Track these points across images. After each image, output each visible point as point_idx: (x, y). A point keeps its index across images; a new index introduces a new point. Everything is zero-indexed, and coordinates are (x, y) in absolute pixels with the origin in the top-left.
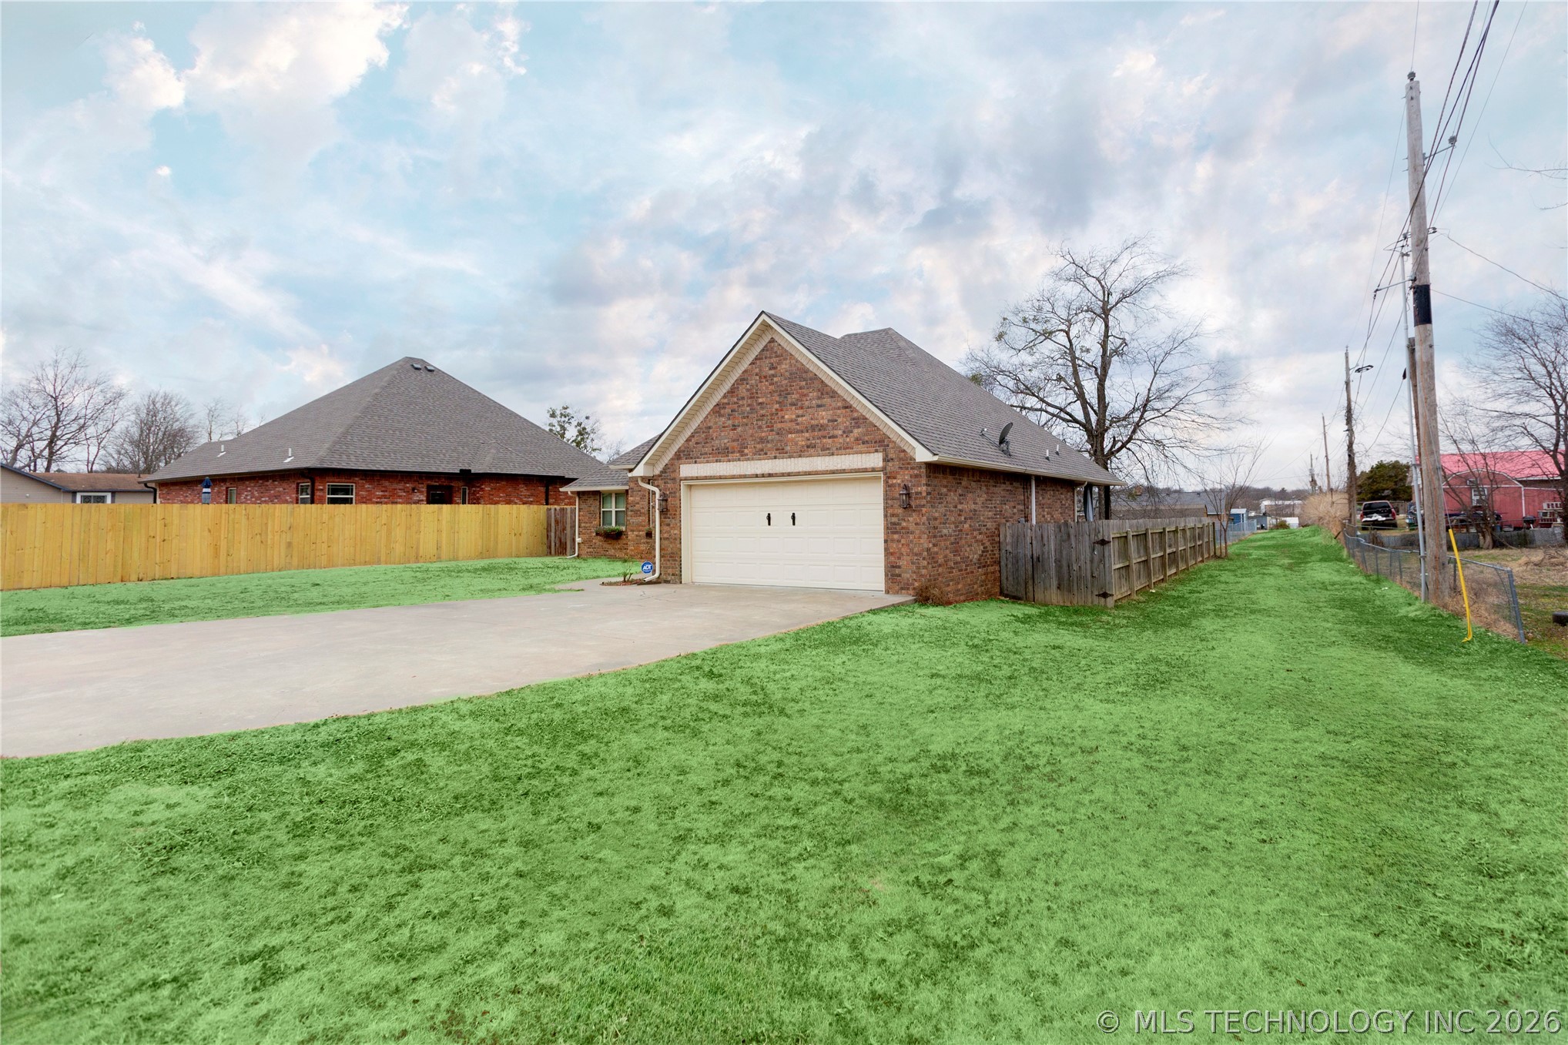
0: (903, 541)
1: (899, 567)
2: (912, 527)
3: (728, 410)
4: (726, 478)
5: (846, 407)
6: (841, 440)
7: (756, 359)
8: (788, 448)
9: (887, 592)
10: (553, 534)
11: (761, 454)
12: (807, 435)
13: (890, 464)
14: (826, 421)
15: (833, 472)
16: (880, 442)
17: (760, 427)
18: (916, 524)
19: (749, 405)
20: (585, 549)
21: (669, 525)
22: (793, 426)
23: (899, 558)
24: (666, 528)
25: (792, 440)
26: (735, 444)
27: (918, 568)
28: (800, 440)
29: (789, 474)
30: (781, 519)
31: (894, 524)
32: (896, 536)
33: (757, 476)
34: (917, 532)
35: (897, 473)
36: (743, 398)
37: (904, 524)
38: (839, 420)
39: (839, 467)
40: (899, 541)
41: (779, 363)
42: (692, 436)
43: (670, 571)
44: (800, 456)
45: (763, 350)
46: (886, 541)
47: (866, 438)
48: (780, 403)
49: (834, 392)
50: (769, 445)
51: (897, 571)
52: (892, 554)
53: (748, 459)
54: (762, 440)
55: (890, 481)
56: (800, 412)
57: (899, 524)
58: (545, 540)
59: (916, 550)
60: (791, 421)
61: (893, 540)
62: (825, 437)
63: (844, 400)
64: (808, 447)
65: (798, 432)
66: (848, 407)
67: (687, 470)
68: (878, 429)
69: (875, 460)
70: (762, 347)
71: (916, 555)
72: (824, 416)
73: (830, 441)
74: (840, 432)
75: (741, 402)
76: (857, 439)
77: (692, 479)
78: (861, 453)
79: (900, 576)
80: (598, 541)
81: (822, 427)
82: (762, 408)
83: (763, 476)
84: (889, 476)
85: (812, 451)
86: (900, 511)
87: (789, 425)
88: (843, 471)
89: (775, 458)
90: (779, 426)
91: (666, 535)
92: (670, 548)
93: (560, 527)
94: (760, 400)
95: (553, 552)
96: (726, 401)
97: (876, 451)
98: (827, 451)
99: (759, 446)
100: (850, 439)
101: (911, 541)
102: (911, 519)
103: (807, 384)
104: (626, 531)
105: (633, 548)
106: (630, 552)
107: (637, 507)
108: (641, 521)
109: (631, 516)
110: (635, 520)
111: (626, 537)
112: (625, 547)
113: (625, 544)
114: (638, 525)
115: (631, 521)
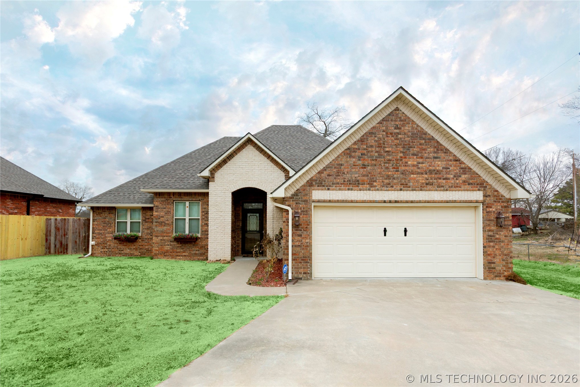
0: (497, 247)
1: (494, 263)
2: (503, 238)
3: (358, 154)
4: (357, 202)
5: (457, 161)
6: (453, 182)
7: (383, 120)
8: (411, 184)
9: (485, 279)
10: (52, 238)
11: (388, 186)
12: (426, 176)
13: (488, 198)
14: (441, 168)
15: (447, 202)
16: (482, 185)
17: (387, 168)
18: (505, 236)
19: (377, 152)
20: (100, 249)
21: (300, 236)
22: (415, 169)
23: (494, 257)
24: (297, 238)
25: (414, 179)
26: (365, 178)
27: (507, 263)
28: (422, 179)
29: (412, 202)
30: (394, 232)
31: (491, 236)
32: (492, 244)
33: (385, 202)
34: (506, 241)
35: (493, 204)
36: (372, 146)
37: (497, 236)
38: (451, 168)
39: (451, 199)
40: (494, 247)
41: (403, 125)
42: (325, 169)
43: (302, 271)
44: (421, 190)
45: (389, 115)
46: (484, 247)
47: (471, 181)
48: (403, 153)
49: (447, 150)
50: (395, 181)
51: (493, 265)
52: (489, 255)
53: (378, 190)
54: (388, 177)
55: (488, 210)
56: (421, 160)
57: (493, 236)
58: (44, 242)
59: (505, 252)
60: (414, 166)
61: (489, 246)
62: (440, 179)
63: (454, 155)
64: (427, 184)
65: (418, 173)
66: (457, 160)
67: (317, 194)
68: (479, 176)
69: (478, 195)
70: (388, 113)
71: (506, 255)
72: (439, 165)
73: (444, 181)
74: (452, 176)
75: (370, 149)
76: (464, 182)
77: (319, 201)
78: (467, 190)
79: (494, 268)
80: (113, 244)
81: (438, 172)
82: (389, 155)
83: (390, 202)
84: (486, 206)
85: (429, 187)
86: (494, 228)
87: (412, 168)
88: (455, 202)
89: (401, 190)
90: (403, 168)
91: (297, 244)
92: (302, 253)
93: (61, 232)
94: (387, 149)
95: (52, 250)
96: (356, 147)
97: (479, 190)
98: (440, 187)
99: (387, 181)
100: (460, 181)
101: (502, 247)
102: (502, 233)
103: (426, 142)
104: (142, 236)
105: (157, 249)
106: (154, 252)
107: (162, 219)
108: (165, 229)
109: (156, 226)
110: (160, 229)
111: (140, 240)
112: (141, 247)
113: (141, 245)
114: (162, 232)
115: (155, 229)
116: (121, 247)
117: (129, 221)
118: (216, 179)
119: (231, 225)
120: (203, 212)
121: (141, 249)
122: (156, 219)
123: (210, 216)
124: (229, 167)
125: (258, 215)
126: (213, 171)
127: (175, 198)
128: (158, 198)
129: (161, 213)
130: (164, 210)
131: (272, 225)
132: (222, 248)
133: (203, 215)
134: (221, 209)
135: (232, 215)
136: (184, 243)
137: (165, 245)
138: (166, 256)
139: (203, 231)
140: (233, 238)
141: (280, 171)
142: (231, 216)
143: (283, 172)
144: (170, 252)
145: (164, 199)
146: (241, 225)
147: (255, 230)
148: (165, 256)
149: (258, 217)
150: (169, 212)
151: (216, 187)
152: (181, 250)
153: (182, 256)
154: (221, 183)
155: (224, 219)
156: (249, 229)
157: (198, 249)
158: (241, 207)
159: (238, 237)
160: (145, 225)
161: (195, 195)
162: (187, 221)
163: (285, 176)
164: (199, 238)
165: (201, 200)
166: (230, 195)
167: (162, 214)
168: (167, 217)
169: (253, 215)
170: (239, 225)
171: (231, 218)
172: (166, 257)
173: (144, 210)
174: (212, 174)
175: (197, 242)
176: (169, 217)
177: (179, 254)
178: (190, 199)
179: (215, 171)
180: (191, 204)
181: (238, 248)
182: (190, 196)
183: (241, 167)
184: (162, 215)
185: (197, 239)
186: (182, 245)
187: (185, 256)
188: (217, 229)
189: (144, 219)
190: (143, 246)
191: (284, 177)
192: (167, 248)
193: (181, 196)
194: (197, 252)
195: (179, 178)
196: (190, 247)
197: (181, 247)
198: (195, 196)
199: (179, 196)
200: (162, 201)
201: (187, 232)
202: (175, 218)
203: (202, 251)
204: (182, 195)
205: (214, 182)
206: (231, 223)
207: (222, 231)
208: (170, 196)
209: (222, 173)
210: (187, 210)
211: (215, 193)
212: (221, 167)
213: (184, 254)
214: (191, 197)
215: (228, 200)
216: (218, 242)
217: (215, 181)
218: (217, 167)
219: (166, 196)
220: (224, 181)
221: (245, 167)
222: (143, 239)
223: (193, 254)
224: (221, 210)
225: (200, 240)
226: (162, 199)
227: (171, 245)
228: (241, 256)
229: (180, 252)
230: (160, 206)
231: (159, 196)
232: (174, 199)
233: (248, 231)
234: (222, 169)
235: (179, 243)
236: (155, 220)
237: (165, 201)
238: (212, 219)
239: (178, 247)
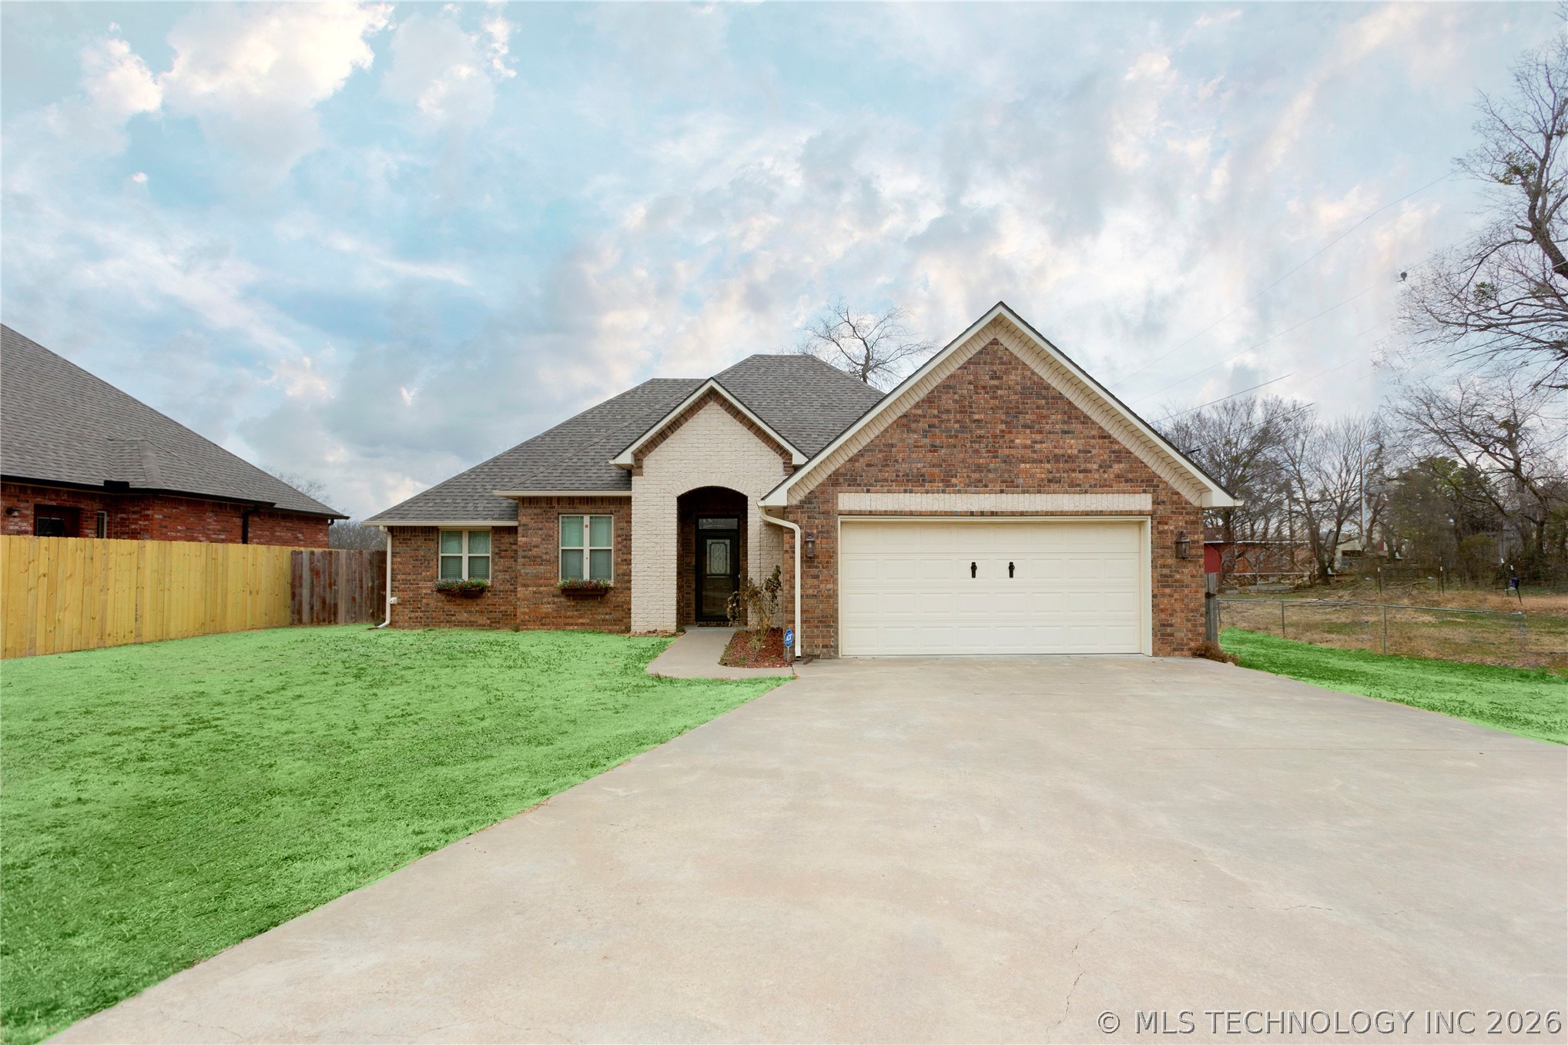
0: (1176, 596)
1: (1171, 625)
2: (1187, 579)
3: (923, 425)
4: (921, 514)
5: (1105, 437)
6: (1097, 476)
7: (969, 362)
8: (1021, 481)
9: (1155, 654)
10: (305, 592)
11: (979, 485)
12: (1048, 466)
13: (1161, 507)
14: (1075, 452)
15: (1087, 514)
16: (1149, 482)
17: (977, 451)
18: (1192, 576)
19: (957, 422)
20: (407, 613)
21: (816, 577)
22: (1028, 453)
23: (1171, 615)
24: (810, 581)
25: (1026, 471)
26: (936, 470)
27: (1195, 626)
28: (1040, 472)
29: (1022, 514)
30: (993, 569)
31: (1165, 576)
32: (1168, 591)
33: (972, 514)
34: (1194, 585)
35: (1170, 518)
36: (948, 411)
37: (1178, 577)
38: (1094, 452)
39: (1093, 508)
40: (1171, 596)
41: (1007, 372)
42: (861, 454)
43: (819, 642)
44: (1039, 492)
45: (980, 352)
46: (1154, 596)
47: (1130, 476)
48: (1006, 423)
49: (1086, 417)
50: (991, 476)
51: (1169, 630)
52: (1162, 611)
53: (959, 492)
54: (979, 468)
55: (1161, 528)
56: (1038, 437)
57: (1171, 576)
58: (289, 601)
59: (1192, 605)
60: (1025, 447)
61: (1163, 595)
62: (1074, 471)
63: (1100, 428)
64: (1050, 481)
65: (1034, 461)
66: (1105, 436)
67: (848, 501)
68: (1146, 466)
69: (1143, 502)
70: (978, 348)
71: (1192, 611)
72: (1072, 445)
73: (1081, 476)
74: (1095, 466)
75: (944, 417)
76: (1118, 476)
77: (850, 513)
78: (1124, 492)
79: (1172, 635)
80: (434, 602)
81: (1070, 458)
82: (980, 428)
83: (982, 514)
84: (1159, 521)
85: (1055, 486)
86: (1170, 561)
87: (1022, 452)
88: (1101, 513)
89: (1002, 492)
90: (1007, 452)
91: (810, 592)
92: (820, 609)
93: (324, 579)
94: (976, 417)
95: (306, 616)
96: (919, 412)
97: (1145, 492)
98: (1075, 487)
99: (975, 476)
100: (1109, 475)
101: (1187, 596)
102: (1186, 571)
103: (1047, 403)
104: (492, 586)
105: (527, 610)
106: (520, 617)
107: (535, 552)
108: (542, 571)
109: (524, 565)
110: (531, 570)
111: (489, 594)
112: (491, 608)
113: (492, 604)
114: (537, 577)
115: (523, 571)
116: (451, 607)
117: (465, 555)
118: (645, 469)
119: (676, 561)
120: (619, 536)
121: (491, 612)
122: (524, 551)
123: (635, 544)
124: (672, 445)
125: (728, 542)
126: (640, 454)
127: (562, 507)
128: (527, 508)
129: (534, 539)
130: (540, 532)
131: (759, 561)
132: (658, 607)
133: (619, 543)
134: (655, 530)
135: (678, 542)
136: (580, 599)
137: (542, 604)
138: (545, 625)
139: (619, 575)
140: (680, 588)
141: (773, 453)
142: (676, 545)
143: (780, 455)
144: (553, 618)
145: (538, 511)
146: (693, 563)
147: (723, 572)
148: (542, 625)
149: (728, 547)
150: (550, 536)
151: (646, 486)
152: (575, 613)
153: (577, 624)
154: (655, 478)
155: (662, 549)
156: (710, 570)
157: (608, 610)
158: (694, 526)
159: (688, 587)
160: (499, 563)
161: (602, 501)
162: (586, 554)
163: (784, 463)
164: (611, 588)
165: (615, 511)
166: (675, 502)
167: (536, 540)
168: (546, 546)
169: (718, 543)
170: (690, 563)
171: (676, 549)
172: (545, 627)
173: (496, 534)
174: (639, 460)
175: (608, 596)
176: (550, 546)
177: (570, 621)
178: (593, 511)
179: (643, 454)
180: (593, 520)
181: (687, 609)
182: (591, 504)
183: (696, 445)
184: (536, 544)
185: (607, 589)
186: (578, 603)
187: (583, 624)
188: (648, 569)
189: (497, 550)
190: (495, 605)
191: (782, 466)
192: (547, 608)
193: (573, 504)
194: (607, 617)
195: (568, 468)
196: (592, 606)
197: (574, 606)
198: (602, 504)
199: (569, 504)
200: (534, 515)
201: (586, 577)
202: (561, 548)
203: (618, 614)
204: (575, 501)
205: (642, 475)
206: (676, 557)
207: (659, 574)
208: (551, 504)
209: (659, 458)
210: (587, 532)
211: (644, 499)
212: (657, 447)
213: (581, 621)
214: (593, 506)
215: (669, 511)
216: (651, 596)
217: (644, 474)
218: (649, 446)
219: (544, 505)
220: (662, 474)
221: (703, 445)
222: (496, 591)
223: (598, 621)
224: (655, 532)
225: (612, 593)
226: (535, 511)
227: (554, 603)
228: (693, 624)
229: (572, 617)
230: (532, 524)
231: (530, 503)
232: (560, 511)
233: (709, 575)
234: (657, 449)
235: (570, 600)
236: (521, 553)
237: (541, 514)
238: (637, 549)
239: (569, 606)
